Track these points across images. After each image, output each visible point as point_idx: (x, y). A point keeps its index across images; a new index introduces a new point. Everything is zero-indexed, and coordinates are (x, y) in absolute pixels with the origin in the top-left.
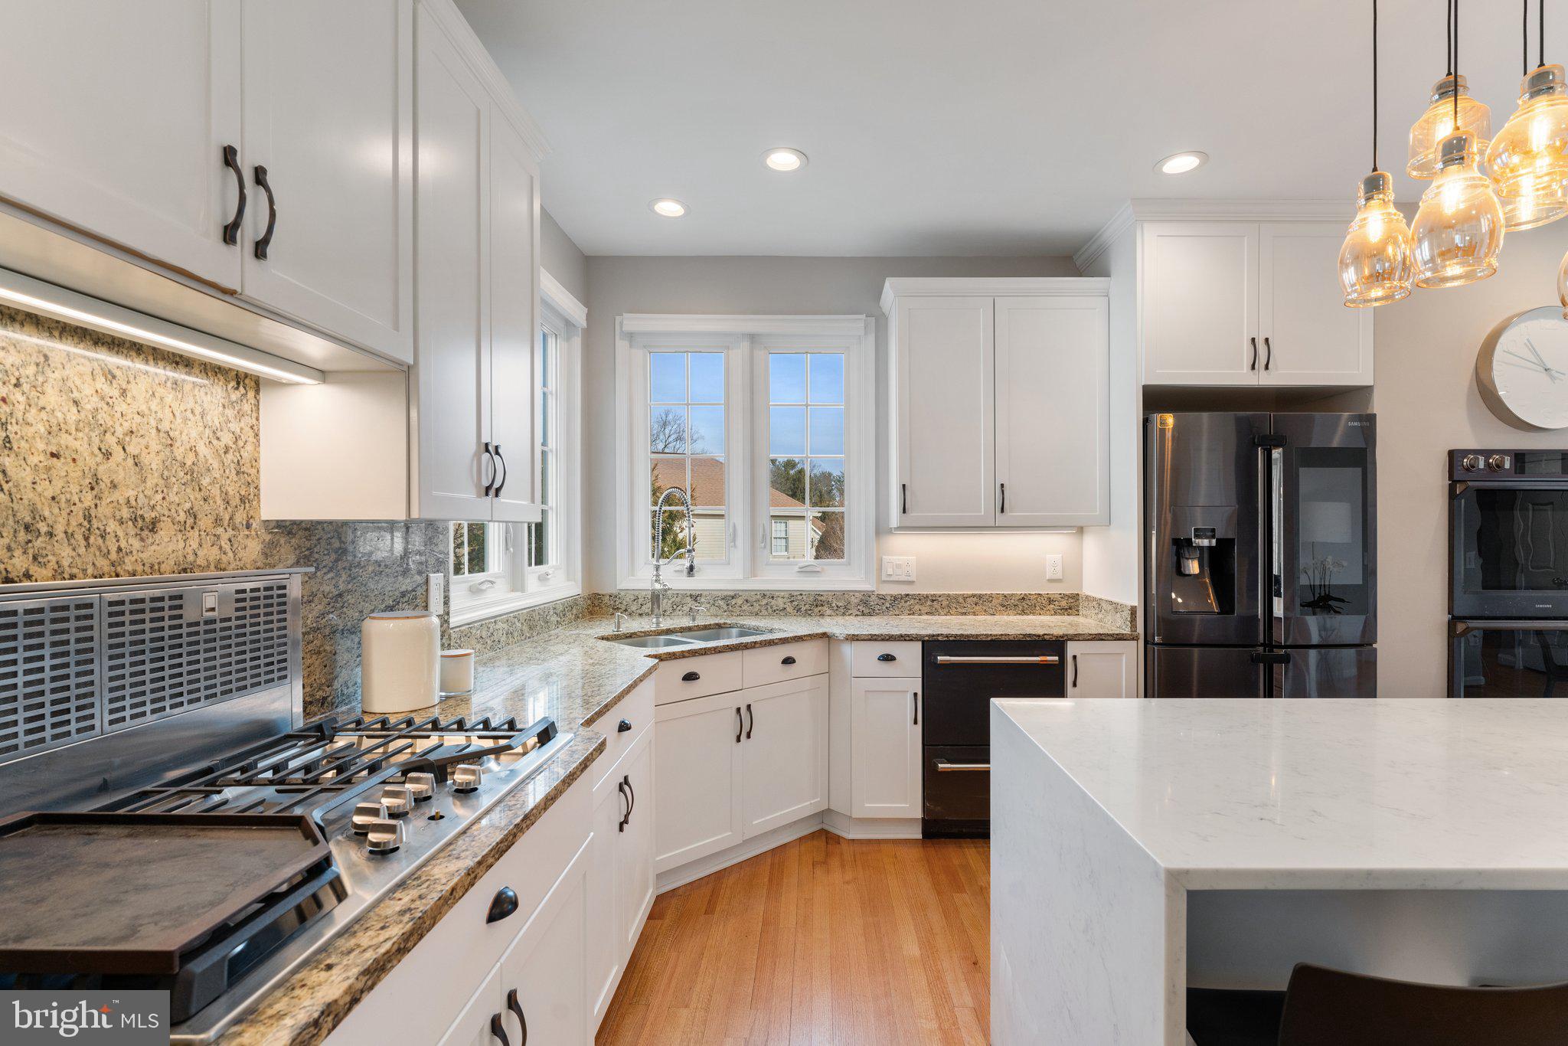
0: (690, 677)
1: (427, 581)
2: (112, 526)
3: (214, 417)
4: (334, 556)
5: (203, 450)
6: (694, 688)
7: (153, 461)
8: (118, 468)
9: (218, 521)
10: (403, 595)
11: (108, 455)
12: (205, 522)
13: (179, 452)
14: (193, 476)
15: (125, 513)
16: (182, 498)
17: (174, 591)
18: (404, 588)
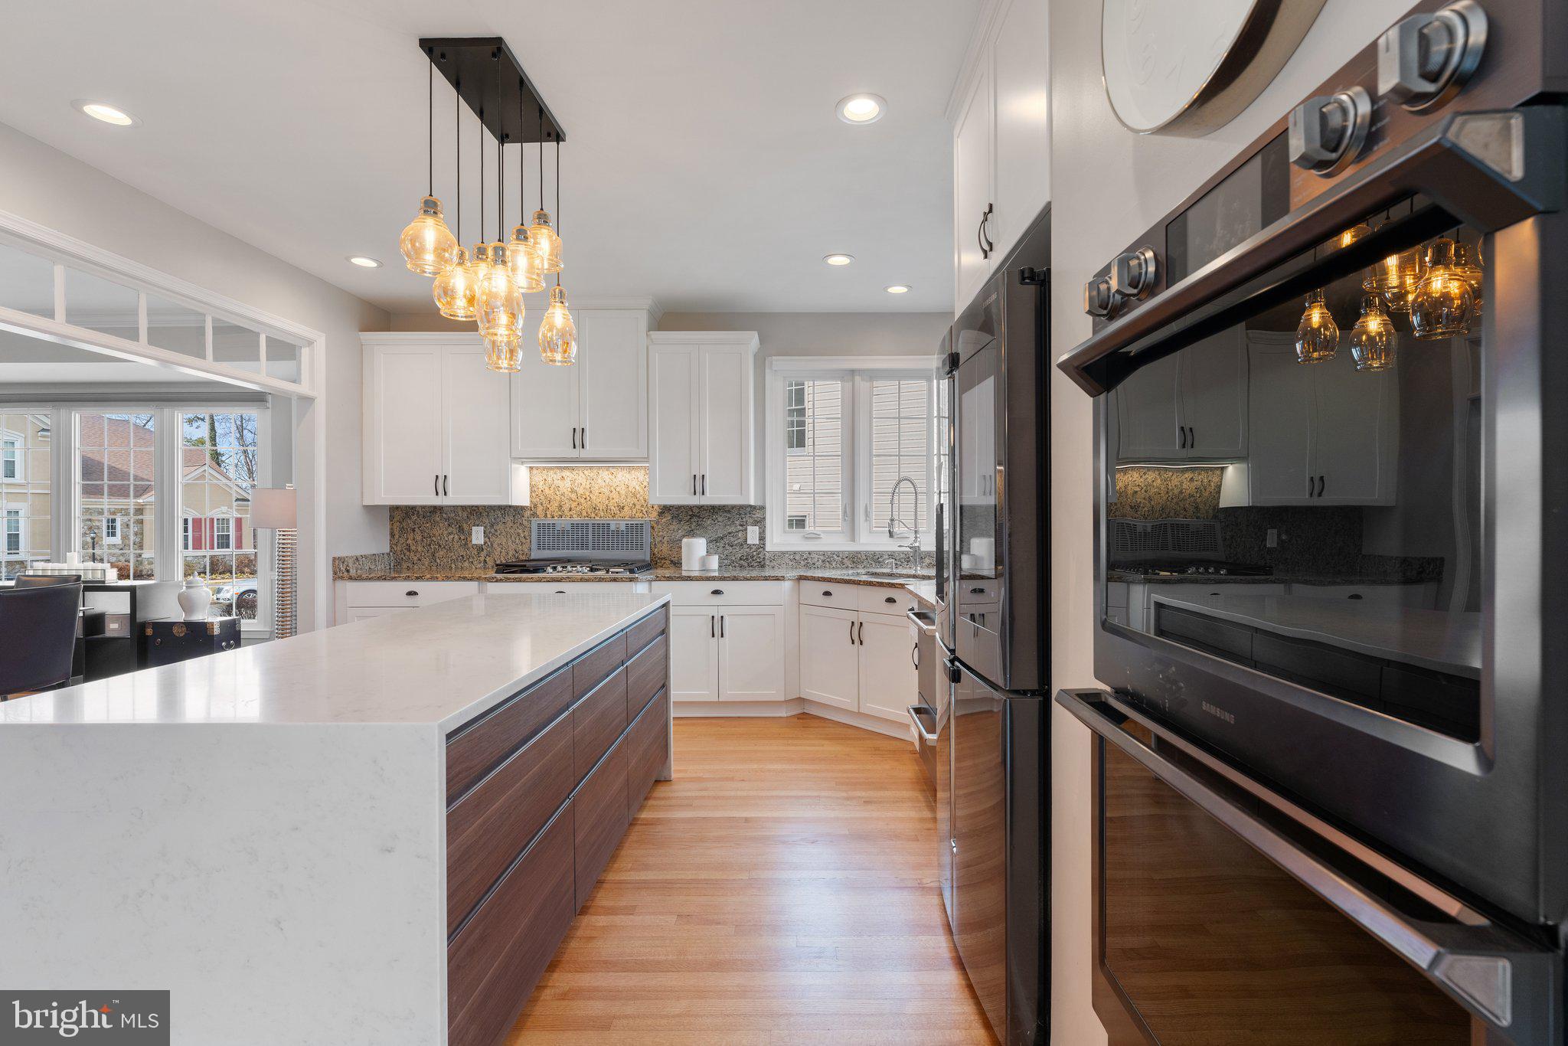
0: (827, 594)
1: (746, 530)
2: (613, 508)
3: (641, 478)
4: (689, 517)
5: (637, 488)
6: (827, 601)
7: (623, 492)
8: (614, 495)
9: (642, 506)
10: (730, 533)
11: (611, 492)
12: (638, 507)
13: (630, 489)
14: (634, 495)
15: (616, 505)
16: (631, 501)
17: (608, 522)
18: (730, 531)
